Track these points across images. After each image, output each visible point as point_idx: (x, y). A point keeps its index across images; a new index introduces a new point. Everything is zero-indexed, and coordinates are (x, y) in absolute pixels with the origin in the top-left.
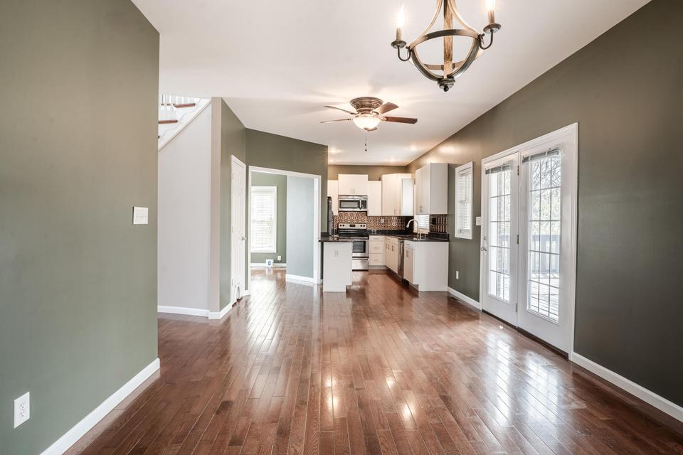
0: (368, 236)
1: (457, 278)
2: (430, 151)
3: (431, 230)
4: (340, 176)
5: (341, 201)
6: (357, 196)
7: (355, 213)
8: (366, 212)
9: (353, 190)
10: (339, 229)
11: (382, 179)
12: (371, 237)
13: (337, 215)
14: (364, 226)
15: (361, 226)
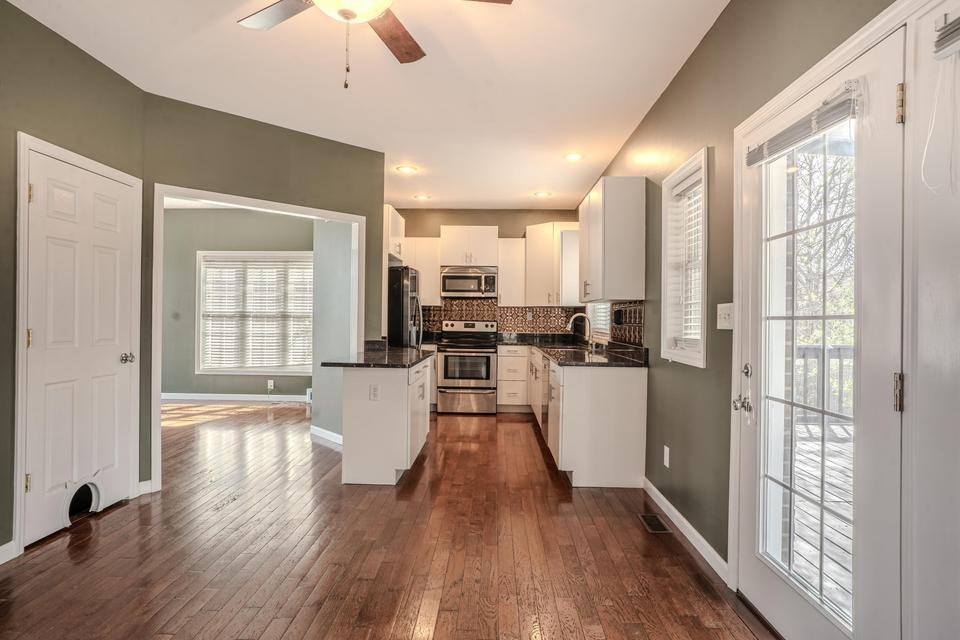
0: (495, 347)
1: (667, 463)
2: (612, 162)
3: (614, 337)
4: (444, 229)
5: (445, 278)
6: (477, 267)
7: (475, 302)
8: (496, 298)
9: (469, 257)
10: (443, 332)
11: (527, 235)
12: (502, 349)
13: (439, 304)
14: (492, 326)
15: (487, 326)
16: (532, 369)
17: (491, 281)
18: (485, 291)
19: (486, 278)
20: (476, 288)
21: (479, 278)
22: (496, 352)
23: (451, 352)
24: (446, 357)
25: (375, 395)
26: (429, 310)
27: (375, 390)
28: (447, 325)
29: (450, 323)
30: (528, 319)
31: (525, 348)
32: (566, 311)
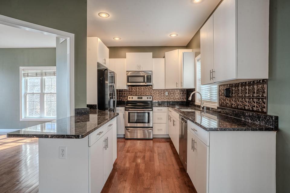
0: (152, 108)
4: (128, 54)
5: (128, 76)
6: (143, 71)
7: (142, 88)
8: (152, 85)
9: (139, 67)
10: (128, 101)
11: (166, 57)
12: (155, 109)
13: (126, 89)
14: (150, 98)
15: (148, 98)
16: (169, 118)
17: (149, 79)
18: (147, 83)
19: (147, 76)
20: (143, 81)
21: (144, 77)
22: (152, 110)
23: (131, 110)
24: (129, 113)
25: (63, 155)
26: (122, 91)
27: (63, 151)
28: (130, 98)
30: (166, 95)
31: (166, 108)
32: (183, 91)
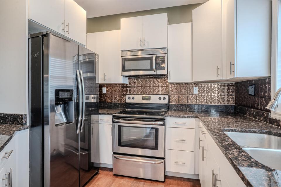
8: (166, 75)
12: (170, 121)
14: (164, 99)
15: (160, 99)
17: (161, 61)
18: (156, 69)
19: (157, 58)
20: (149, 68)
21: (151, 59)
22: (164, 124)
23: (124, 123)
24: (120, 128)
28: (129, 98)
29: (131, 96)
30: (195, 93)
31: (193, 120)
32: (228, 86)
